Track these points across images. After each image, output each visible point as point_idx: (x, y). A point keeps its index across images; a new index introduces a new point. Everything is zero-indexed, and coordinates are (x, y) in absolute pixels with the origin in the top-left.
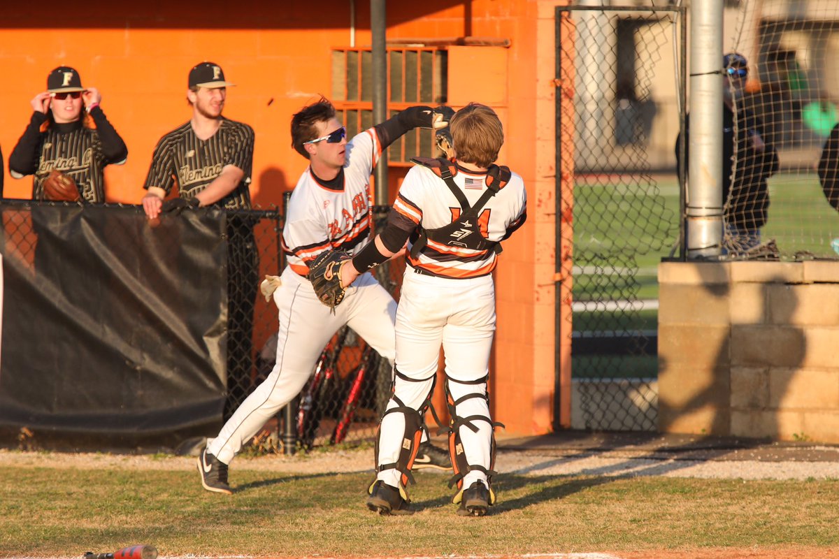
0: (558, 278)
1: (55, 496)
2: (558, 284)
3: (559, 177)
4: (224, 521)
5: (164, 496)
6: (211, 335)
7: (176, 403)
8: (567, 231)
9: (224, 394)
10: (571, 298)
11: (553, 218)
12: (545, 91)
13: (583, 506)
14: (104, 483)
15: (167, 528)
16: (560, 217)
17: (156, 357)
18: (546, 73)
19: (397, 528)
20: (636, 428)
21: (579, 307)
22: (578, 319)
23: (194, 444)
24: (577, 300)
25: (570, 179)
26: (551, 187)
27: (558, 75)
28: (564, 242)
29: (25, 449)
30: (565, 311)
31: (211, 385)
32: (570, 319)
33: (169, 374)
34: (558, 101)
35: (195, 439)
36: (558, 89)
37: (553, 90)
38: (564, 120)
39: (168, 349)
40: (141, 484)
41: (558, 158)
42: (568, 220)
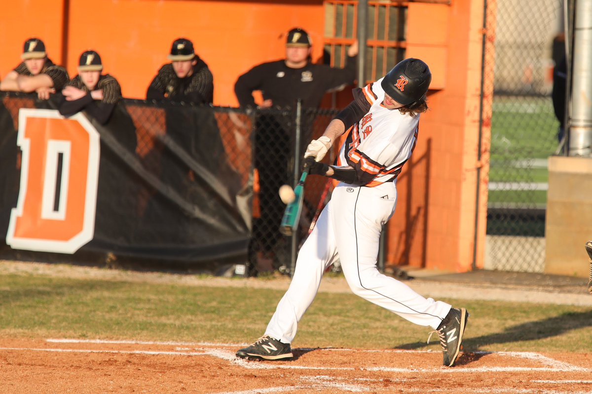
0: (479, 165)
1: (139, 300)
2: (479, 169)
3: (482, 96)
4: (260, 322)
5: (214, 304)
6: (242, 195)
7: (217, 242)
8: (487, 132)
9: (250, 236)
10: (487, 179)
11: (477, 124)
12: (475, 36)
13: (503, 321)
14: (170, 293)
15: (221, 325)
16: (482, 123)
17: (203, 209)
18: (476, 24)
19: (379, 331)
20: (530, 270)
21: (493, 186)
22: (492, 195)
23: (226, 270)
24: (492, 180)
25: (490, 98)
26: (477, 102)
27: (484, 25)
28: (484, 141)
29: (110, 268)
30: (483, 187)
31: (240, 229)
32: (487, 193)
33: (212, 221)
34: (484, 43)
35: (227, 266)
36: (484, 35)
37: (481, 36)
38: (487, 57)
39: (211, 204)
40: (195, 295)
41: (482, 83)
42: (487, 125)
